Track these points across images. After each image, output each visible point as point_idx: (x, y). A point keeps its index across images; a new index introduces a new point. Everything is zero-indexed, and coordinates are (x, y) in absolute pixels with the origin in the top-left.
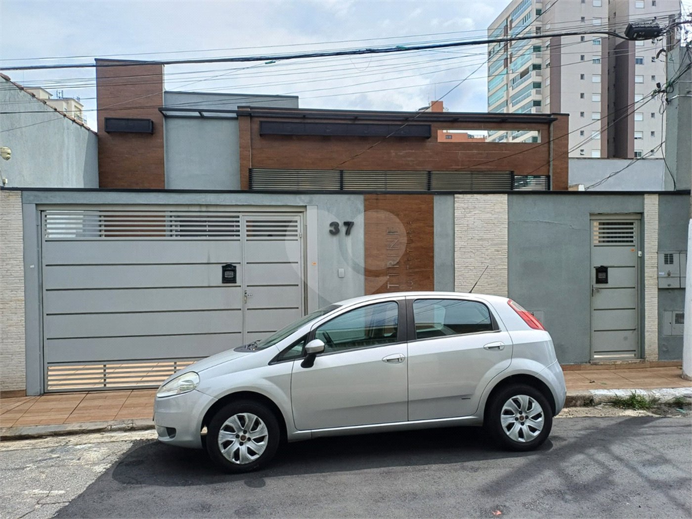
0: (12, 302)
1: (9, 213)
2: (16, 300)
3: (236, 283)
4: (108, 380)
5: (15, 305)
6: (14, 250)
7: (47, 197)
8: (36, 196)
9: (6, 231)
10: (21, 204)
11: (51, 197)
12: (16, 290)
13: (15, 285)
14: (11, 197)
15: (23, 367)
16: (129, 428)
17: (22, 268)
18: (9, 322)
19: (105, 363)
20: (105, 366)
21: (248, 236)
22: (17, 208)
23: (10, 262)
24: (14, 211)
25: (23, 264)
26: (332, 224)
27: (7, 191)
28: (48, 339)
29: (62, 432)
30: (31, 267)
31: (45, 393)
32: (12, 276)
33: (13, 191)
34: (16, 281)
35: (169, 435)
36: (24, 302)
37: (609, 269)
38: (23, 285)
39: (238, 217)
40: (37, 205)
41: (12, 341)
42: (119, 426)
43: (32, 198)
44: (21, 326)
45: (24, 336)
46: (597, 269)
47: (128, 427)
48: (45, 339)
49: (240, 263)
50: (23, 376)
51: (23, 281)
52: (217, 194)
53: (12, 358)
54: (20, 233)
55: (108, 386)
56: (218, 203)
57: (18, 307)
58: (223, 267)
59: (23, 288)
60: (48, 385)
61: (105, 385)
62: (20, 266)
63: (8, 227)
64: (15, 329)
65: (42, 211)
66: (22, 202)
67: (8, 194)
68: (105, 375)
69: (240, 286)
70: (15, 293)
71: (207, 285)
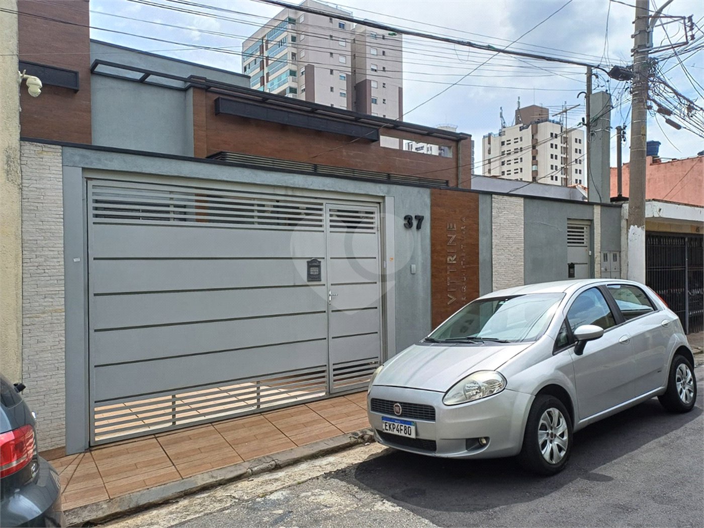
0: (46, 315)
1: (41, 178)
2: (51, 312)
3: (320, 281)
4: (177, 416)
5: (50, 318)
6: (49, 234)
7: (99, 160)
8: (83, 156)
9: (37, 204)
10: (61, 165)
11: (106, 160)
12: (53, 296)
13: (52, 289)
14: (45, 153)
15: (62, 412)
16: (273, 467)
17: (63, 263)
18: (41, 345)
19: (173, 393)
20: (174, 396)
21: (331, 226)
22: (54, 172)
23: (43, 253)
24: (50, 175)
25: (63, 256)
26: (405, 218)
27: (38, 144)
28: (95, 366)
29: (195, 490)
30: (75, 260)
31: (91, 447)
32: (44, 275)
33: (49, 146)
34: (52, 282)
35: (467, 449)
36: (64, 313)
37: (575, 265)
38: (63, 288)
39: (321, 204)
40: (84, 169)
41: (46, 374)
42: (261, 467)
43: (77, 158)
44: (60, 351)
45: (64, 364)
46: (569, 266)
47: (271, 465)
48: (92, 366)
49: (324, 258)
50: (61, 426)
51: (63, 282)
52: (305, 176)
53: (45, 400)
54: (59, 209)
55: (177, 423)
56: (306, 187)
57: (56, 321)
58: (308, 262)
59: (63, 292)
60: (96, 435)
61: (174, 423)
62: (59, 260)
63: (39, 198)
64: (50, 355)
65: (88, 179)
66: (62, 163)
67: (39, 149)
68: (174, 409)
69: (324, 285)
70: (51, 300)
71: (292, 284)
